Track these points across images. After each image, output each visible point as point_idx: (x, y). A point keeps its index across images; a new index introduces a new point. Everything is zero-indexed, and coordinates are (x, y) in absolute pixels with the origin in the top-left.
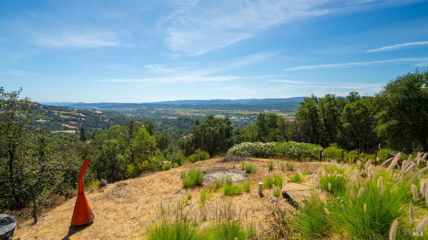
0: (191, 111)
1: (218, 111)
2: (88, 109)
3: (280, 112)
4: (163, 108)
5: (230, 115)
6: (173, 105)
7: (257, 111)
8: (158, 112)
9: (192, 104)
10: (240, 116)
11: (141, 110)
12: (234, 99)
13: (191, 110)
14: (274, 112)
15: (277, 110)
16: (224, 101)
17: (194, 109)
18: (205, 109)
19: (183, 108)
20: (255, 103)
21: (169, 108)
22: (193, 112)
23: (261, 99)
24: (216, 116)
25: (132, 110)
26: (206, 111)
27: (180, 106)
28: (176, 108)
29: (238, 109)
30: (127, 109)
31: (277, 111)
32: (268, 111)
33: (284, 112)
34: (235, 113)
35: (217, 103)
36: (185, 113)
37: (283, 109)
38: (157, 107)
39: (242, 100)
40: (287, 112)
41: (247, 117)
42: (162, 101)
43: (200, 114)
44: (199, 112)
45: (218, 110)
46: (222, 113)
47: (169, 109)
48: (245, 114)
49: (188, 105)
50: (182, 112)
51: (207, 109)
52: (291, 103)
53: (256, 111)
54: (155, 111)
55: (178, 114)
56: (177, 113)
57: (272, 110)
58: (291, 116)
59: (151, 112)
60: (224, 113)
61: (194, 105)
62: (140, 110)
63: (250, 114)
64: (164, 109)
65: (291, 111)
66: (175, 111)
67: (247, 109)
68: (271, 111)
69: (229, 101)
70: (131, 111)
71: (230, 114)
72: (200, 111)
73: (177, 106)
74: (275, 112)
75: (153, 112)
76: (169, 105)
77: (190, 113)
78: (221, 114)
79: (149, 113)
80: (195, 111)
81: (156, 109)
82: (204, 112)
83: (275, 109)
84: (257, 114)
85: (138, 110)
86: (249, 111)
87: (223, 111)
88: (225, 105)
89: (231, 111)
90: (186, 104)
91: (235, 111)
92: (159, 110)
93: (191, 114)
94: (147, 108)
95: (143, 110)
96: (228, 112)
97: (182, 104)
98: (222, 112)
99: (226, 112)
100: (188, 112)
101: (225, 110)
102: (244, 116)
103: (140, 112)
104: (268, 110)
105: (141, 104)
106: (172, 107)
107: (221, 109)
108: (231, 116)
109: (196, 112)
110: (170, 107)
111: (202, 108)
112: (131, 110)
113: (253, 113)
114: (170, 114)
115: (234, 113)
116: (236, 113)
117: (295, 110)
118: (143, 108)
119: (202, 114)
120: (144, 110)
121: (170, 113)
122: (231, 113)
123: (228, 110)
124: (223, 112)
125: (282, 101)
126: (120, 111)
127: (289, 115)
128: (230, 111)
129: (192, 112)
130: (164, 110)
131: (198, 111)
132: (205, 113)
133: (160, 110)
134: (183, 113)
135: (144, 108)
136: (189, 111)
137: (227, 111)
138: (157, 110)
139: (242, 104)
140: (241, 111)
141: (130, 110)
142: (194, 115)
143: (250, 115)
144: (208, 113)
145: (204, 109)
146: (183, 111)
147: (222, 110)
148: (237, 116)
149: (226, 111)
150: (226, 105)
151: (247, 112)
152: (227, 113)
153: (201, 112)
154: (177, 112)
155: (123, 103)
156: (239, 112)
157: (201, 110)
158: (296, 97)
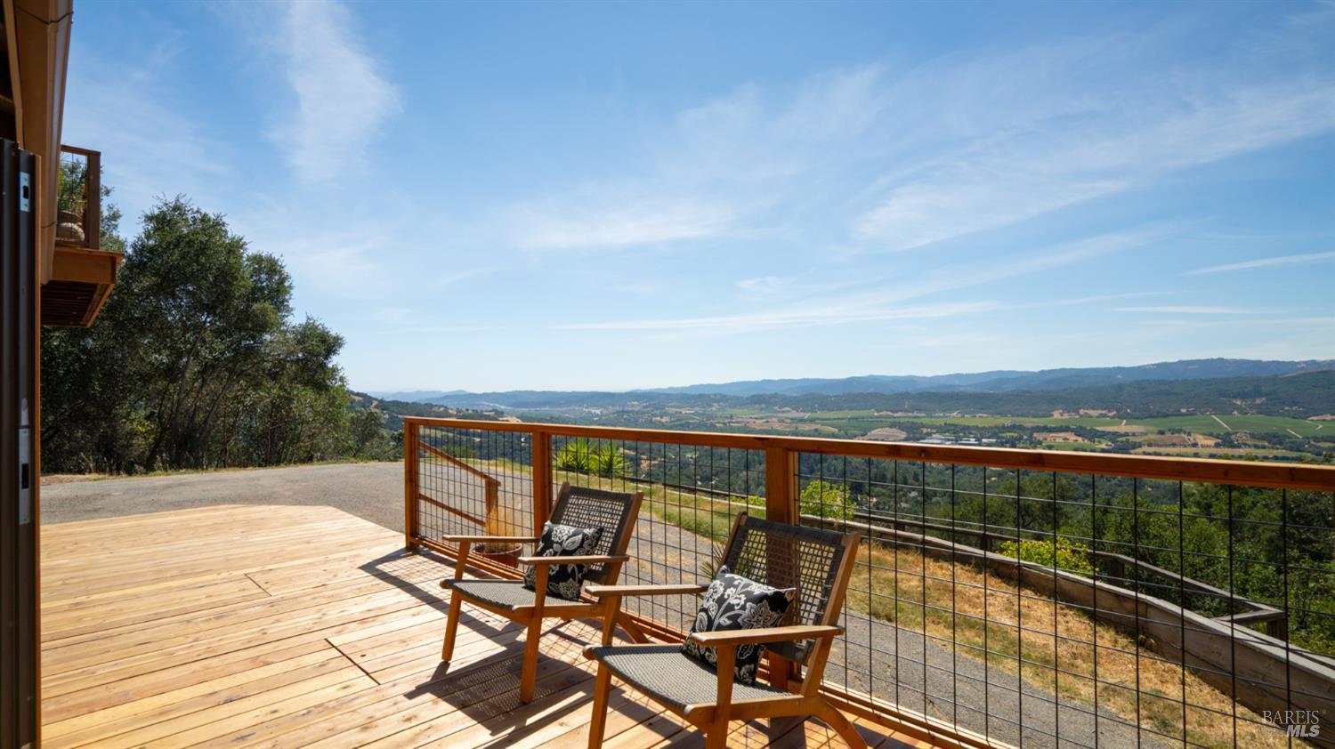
0: (785, 415)
1: (876, 414)
2: (482, 411)
3: (1121, 417)
4: (693, 407)
5: (925, 431)
6: (725, 396)
7: (1022, 416)
8: (678, 420)
9: (788, 394)
10: (961, 434)
11: (629, 412)
12: (929, 375)
13: (783, 412)
14: (1091, 417)
15: (1104, 412)
16: (896, 380)
17: (793, 409)
18: (833, 410)
19: (757, 406)
20: (1010, 388)
21: (713, 406)
22: (792, 419)
23: (1035, 373)
24: (873, 432)
25: (601, 412)
26: (836, 417)
27: (747, 399)
28: (735, 407)
29: (951, 410)
30: (587, 410)
31: (1105, 416)
32: (1066, 416)
33: (1137, 418)
34: (941, 422)
35: (872, 389)
36: (768, 422)
37: (1130, 408)
38: (673, 404)
39: (958, 376)
40: (1151, 417)
41: (986, 438)
42: (686, 383)
43: (818, 426)
44: (812, 420)
45: (878, 411)
46: (895, 422)
47: (714, 409)
48: (980, 425)
49: (775, 396)
50: (756, 418)
51: (840, 409)
52: (1159, 382)
53: (1018, 416)
54: (671, 415)
55: (743, 424)
56: (741, 422)
57: (1082, 412)
58: (1168, 434)
59: (658, 418)
60: (900, 423)
61: (795, 397)
62: (624, 412)
63: (996, 427)
64: (697, 409)
65: (1168, 416)
66: (731, 417)
67: (982, 410)
68: (1078, 414)
69: (911, 380)
70: (597, 415)
71: (924, 426)
72: (814, 415)
73: (737, 398)
74: (1097, 417)
75: (664, 420)
76: (712, 397)
77: (783, 421)
78: (891, 427)
79: (651, 421)
80: (800, 415)
81: (672, 410)
82: (829, 419)
83: (1093, 409)
84: (1026, 425)
85: (618, 412)
86: (992, 415)
87: (896, 415)
88: (900, 394)
89: (924, 415)
90: (767, 393)
91: (939, 417)
92: (681, 413)
93: (786, 427)
94: (645, 407)
95: (632, 412)
96: (915, 417)
97: (753, 393)
98: (892, 420)
99: (910, 420)
100: (775, 420)
101: (901, 411)
102: (973, 432)
103: (625, 419)
104: (1069, 412)
105: (627, 394)
106: (721, 404)
107: (887, 410)
108: (929, 434)
109: (802, 420)
110: (715, 404)
111: (820, 405)
112: (598, 412)
113: (1007, 421)
114: (718, 425)
115: (938, 424)
116: (945, 424)
117: (1183, 411)
118: (633, 406)
119: (823, 425)
120: (637, 413)
121: (719, 423)
122: (926, 421)
123: (913, 412)
124: (897, 420)
125: (1119, 376)
126: (567, 415)
127: (1161, 429)
128: (919, 415)
129: (789, 421)
130: (696, 414)
131: (807, 415)
132: (835, 421)
133: (683, 412)
134: (758, 421)
135: (636, 406)
136: (779, 415)
137: (910, 414)
138: (677, 412)
139: (962, 389)
140: (963, 417)
141: (593, 411)
142: (797, 428)
143: (997, 431)
144: (844, 421)
145: (829, 410)
146: (755, 416)
147: (892, 411)
148: (948, 431)
149: (905, 417)
150: (905, 396)
151: (983, 420)
152: (913, 423)
153: (818, 419)
154: (739, 420)
155: (574, 392)
156: (954, 417)
157: (819, 414)
158: (1180, 362)
